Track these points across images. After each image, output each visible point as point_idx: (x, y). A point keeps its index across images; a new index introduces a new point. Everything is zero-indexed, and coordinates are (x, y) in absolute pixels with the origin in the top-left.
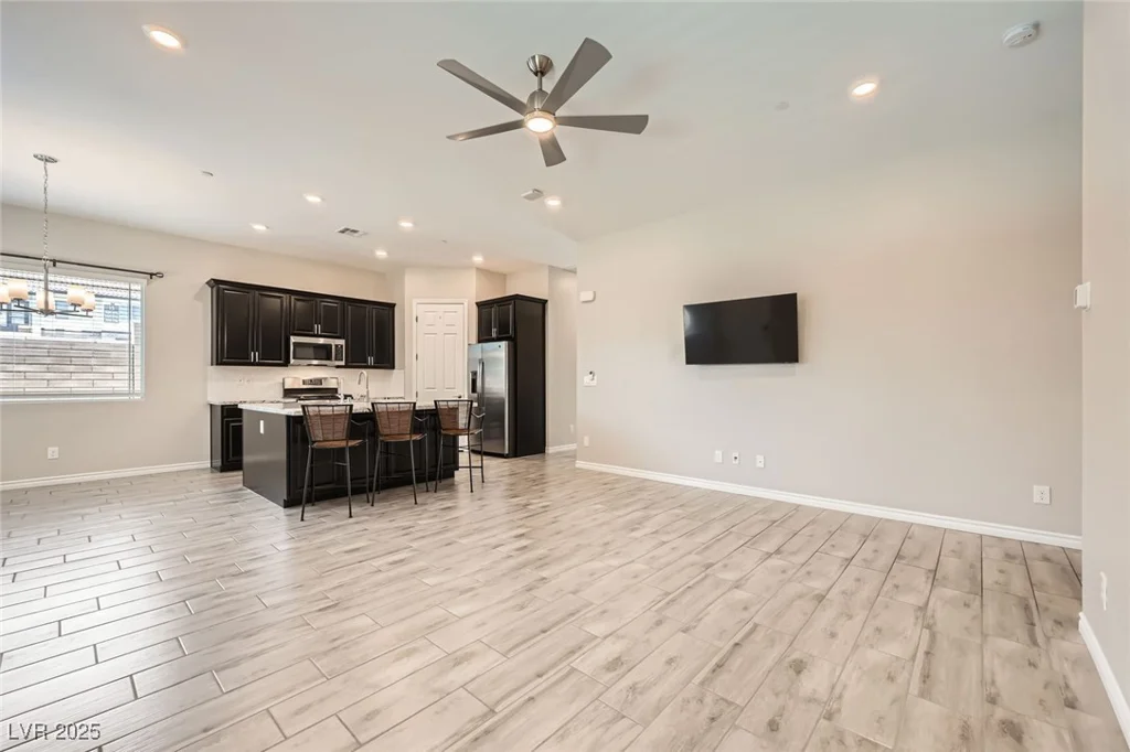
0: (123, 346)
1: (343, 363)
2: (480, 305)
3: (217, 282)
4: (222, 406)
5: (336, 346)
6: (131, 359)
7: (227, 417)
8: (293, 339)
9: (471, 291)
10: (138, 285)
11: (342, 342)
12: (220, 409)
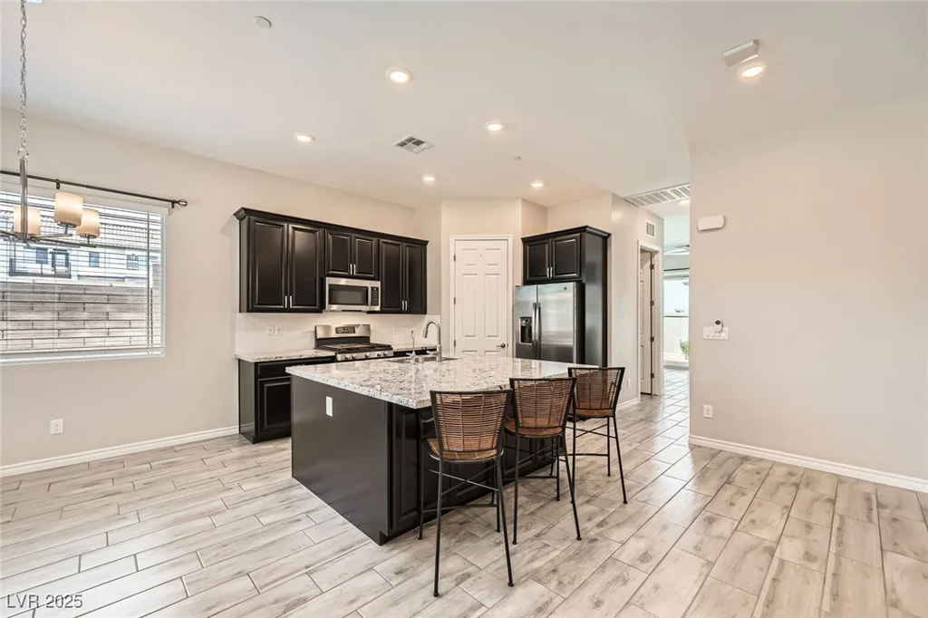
0: (141, 290)
1: (377, 308)
2: (526, 241)
3: (248, 211)
4: (256, 364)
5: (372, 288)
6: (150, 304)
7: (261, 377)
8: (329, 281)
9: (516, 225)
10: (158, 214)
11: (377, 284)
12: (253, 367)
